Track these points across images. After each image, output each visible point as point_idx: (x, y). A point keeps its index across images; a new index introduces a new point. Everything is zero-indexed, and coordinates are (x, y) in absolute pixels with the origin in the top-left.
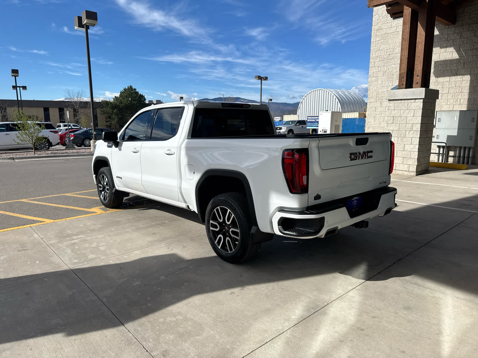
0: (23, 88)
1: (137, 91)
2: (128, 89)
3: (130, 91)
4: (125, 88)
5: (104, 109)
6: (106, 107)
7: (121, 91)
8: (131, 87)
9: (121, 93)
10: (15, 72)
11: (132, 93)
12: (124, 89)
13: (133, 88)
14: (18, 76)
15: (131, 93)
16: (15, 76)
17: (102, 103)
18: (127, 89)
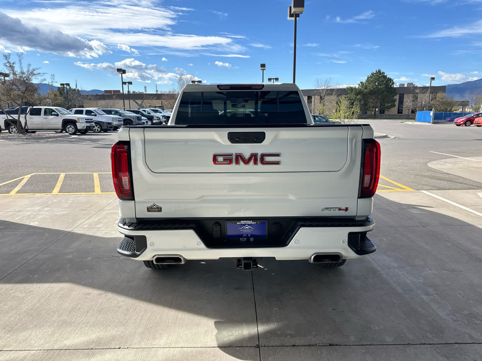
0: (276, 80)
1: (385, 74)
2: (377, 73)
3: (377, 76)
4: (373, 72)
5: (348, 96)
6: (350, 93)
7: (368, 76)
8: (379, 71)
9: (368, 78)
10: (263, 66)
11: (380, 77)
12: (372, 74)
13: (382, 71)
14: (265, 70)
15: (378, 78)
16: (263, 70)
17: (347, 90)
18: (375, 73)
